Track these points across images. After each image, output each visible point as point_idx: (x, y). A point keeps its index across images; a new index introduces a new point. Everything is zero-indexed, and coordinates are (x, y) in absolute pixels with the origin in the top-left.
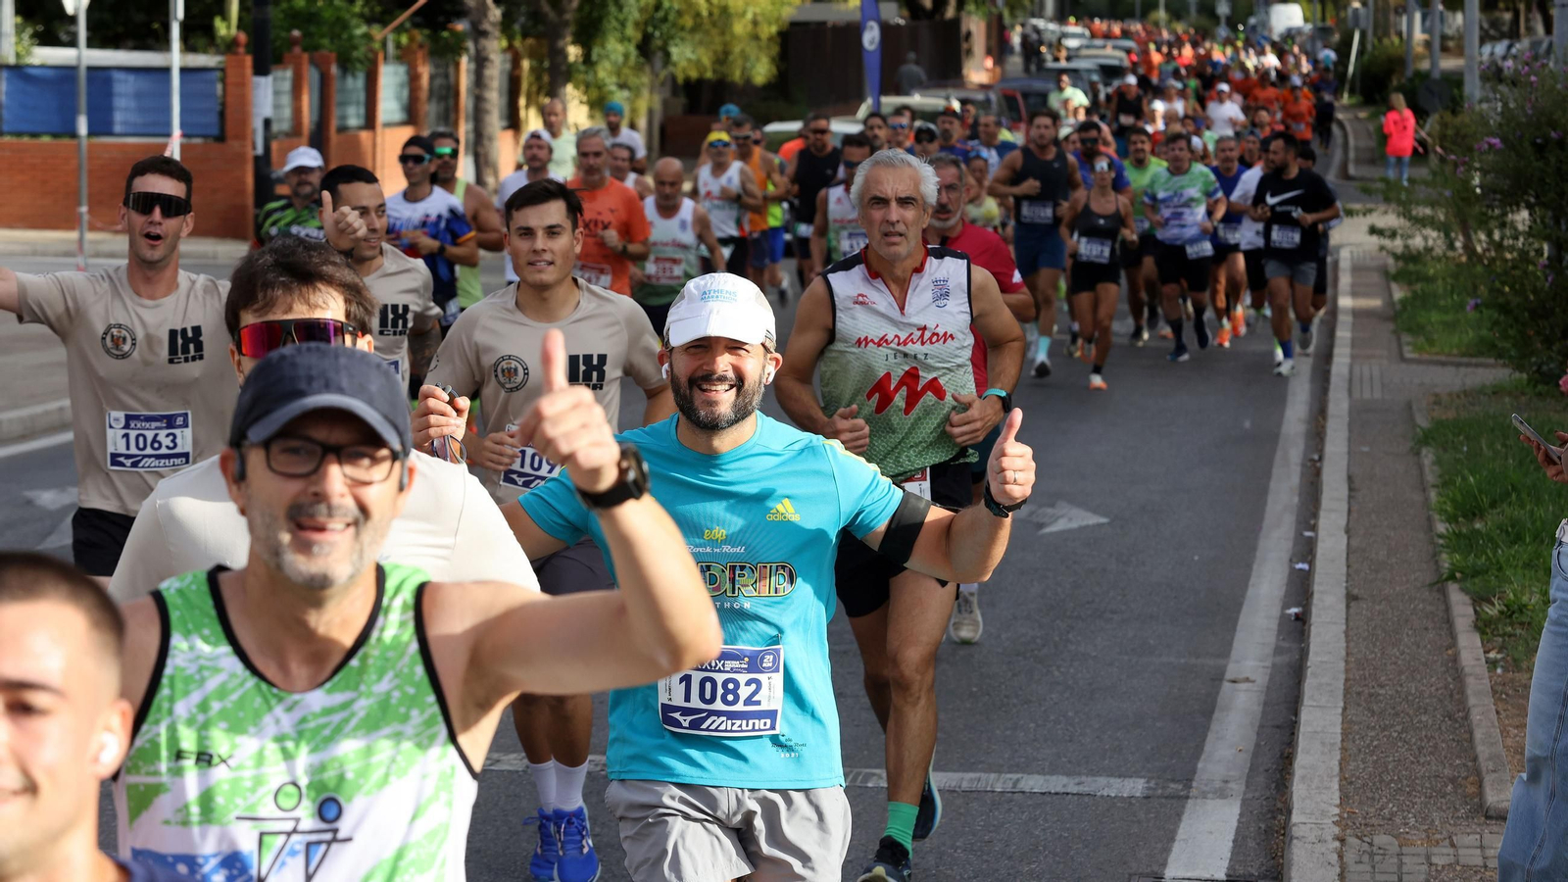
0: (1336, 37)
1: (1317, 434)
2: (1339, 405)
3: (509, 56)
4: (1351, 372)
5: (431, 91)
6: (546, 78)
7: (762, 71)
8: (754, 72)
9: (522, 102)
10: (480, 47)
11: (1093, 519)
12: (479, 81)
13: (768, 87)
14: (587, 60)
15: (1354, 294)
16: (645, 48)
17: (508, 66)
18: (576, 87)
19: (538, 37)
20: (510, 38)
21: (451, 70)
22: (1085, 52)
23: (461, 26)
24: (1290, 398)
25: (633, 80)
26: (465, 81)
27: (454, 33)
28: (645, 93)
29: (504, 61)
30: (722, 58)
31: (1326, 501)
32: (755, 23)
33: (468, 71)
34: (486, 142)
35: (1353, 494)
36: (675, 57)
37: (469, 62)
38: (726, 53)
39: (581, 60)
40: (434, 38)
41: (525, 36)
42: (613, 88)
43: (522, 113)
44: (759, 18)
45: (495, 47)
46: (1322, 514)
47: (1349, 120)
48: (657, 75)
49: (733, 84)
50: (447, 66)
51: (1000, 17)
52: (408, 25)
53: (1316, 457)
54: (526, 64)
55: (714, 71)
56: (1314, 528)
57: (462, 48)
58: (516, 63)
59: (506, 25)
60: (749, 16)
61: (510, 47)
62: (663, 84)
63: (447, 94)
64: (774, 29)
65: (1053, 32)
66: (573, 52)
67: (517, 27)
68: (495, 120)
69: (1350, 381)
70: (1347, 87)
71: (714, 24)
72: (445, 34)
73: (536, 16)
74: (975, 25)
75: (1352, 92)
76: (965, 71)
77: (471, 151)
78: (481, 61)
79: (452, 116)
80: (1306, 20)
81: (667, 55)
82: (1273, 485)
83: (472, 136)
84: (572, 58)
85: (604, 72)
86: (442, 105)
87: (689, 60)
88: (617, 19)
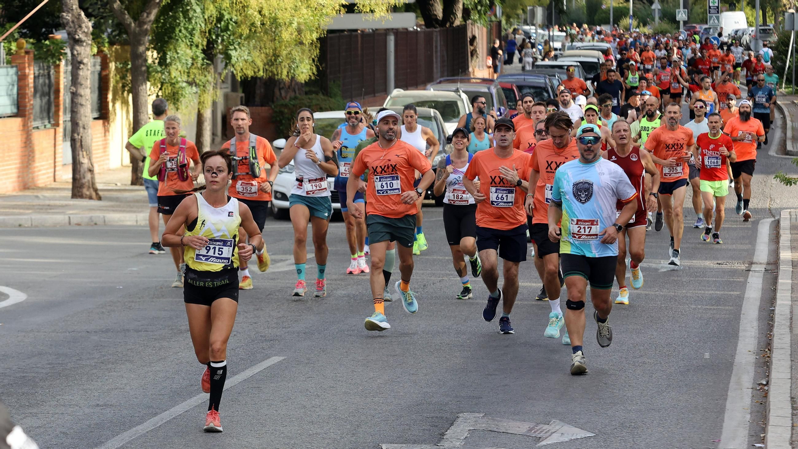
0: (774, 38)
1: (764, 363)
2: (782, 339)
3: (99, 60)
4: (791, 312)
5: (35, 87)
6: (129, 78)
7: (305, 71)
8: (297, 72)
9: (110, 96)
10: (75, 53)
11: (581, 434)
12: (75, 80)
13: (309, 83)
14: (163, 62)
15: (793, 248)
16: (209, 52)
17: (98, 68)
18: (154, 84)
19: (123, 44)
20: (100, 46)
21: (52, 71)
22: (567, 52)
23: (60, 35)
24: (741, 334)
25: (200, 78)
26: (64, 80)
27: (54, 42)
28: (210, 88)
29: (94, 65)
30: (273, 60)
31: (773, 419)
32: (299, 31)
33: (66, 72)
34: (81, 130)
35: (795, 412)
36: (234, 60)
37: (66, 65)
38: (276, 56)
39: (157, 61)
40: (38, 45)
41: (112, 43)
42: (184, 84)
43: (111, 105)
44: (303, 27)
45: (87, 52)
46: (770, 429)
47: (785, 105)
48: (220, 74)
49: (280, 81)
50: (49, 67)
51: (500, 23)
52: (16, 35)
53: (765, 383)
54: (112, 66)
55: (265, 70)
56: (763, 440)
57: (61, 54)
58: (104, 65)
59: (96, 35)
60: (295, 25)
61: (100, 52)
62: (223, 82)
63: (49, 92)
64: (315, 36)
65: (543, 36)
66: (152, 56)
67: (105, 36)
68: (88, 111)
69: (791, 319)
70: (785, 77)
71: (266, 33)
72: (47, 42)
73: (121, 27)
74: (479, 30)
75: (789, 82)
76: (470, 69)
77: (68, 139)
78: (76, 64)
79: (53, 109)
80: (750, 24)
81: (228, 57)
82: (728, 405)
83: (69, 125)
84: (150, 61)
85: (176, 72)
86: (45, 100)
87: (246, 61)
88: (186, 29)
